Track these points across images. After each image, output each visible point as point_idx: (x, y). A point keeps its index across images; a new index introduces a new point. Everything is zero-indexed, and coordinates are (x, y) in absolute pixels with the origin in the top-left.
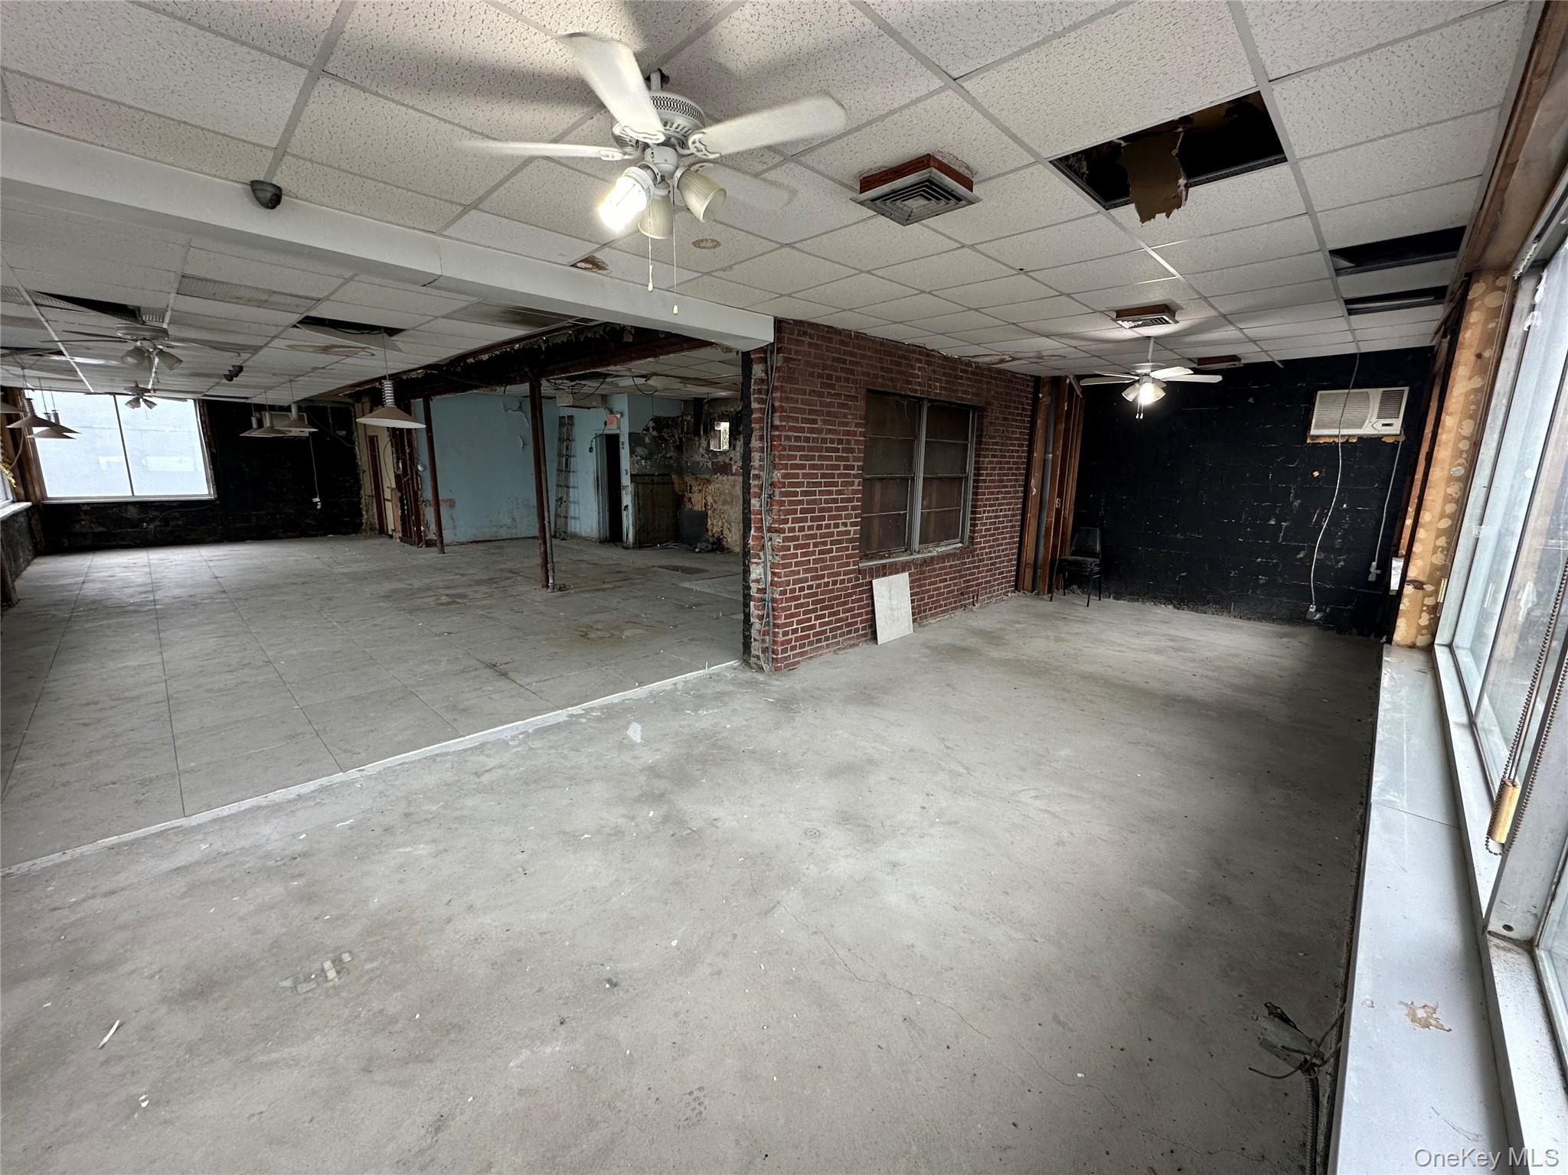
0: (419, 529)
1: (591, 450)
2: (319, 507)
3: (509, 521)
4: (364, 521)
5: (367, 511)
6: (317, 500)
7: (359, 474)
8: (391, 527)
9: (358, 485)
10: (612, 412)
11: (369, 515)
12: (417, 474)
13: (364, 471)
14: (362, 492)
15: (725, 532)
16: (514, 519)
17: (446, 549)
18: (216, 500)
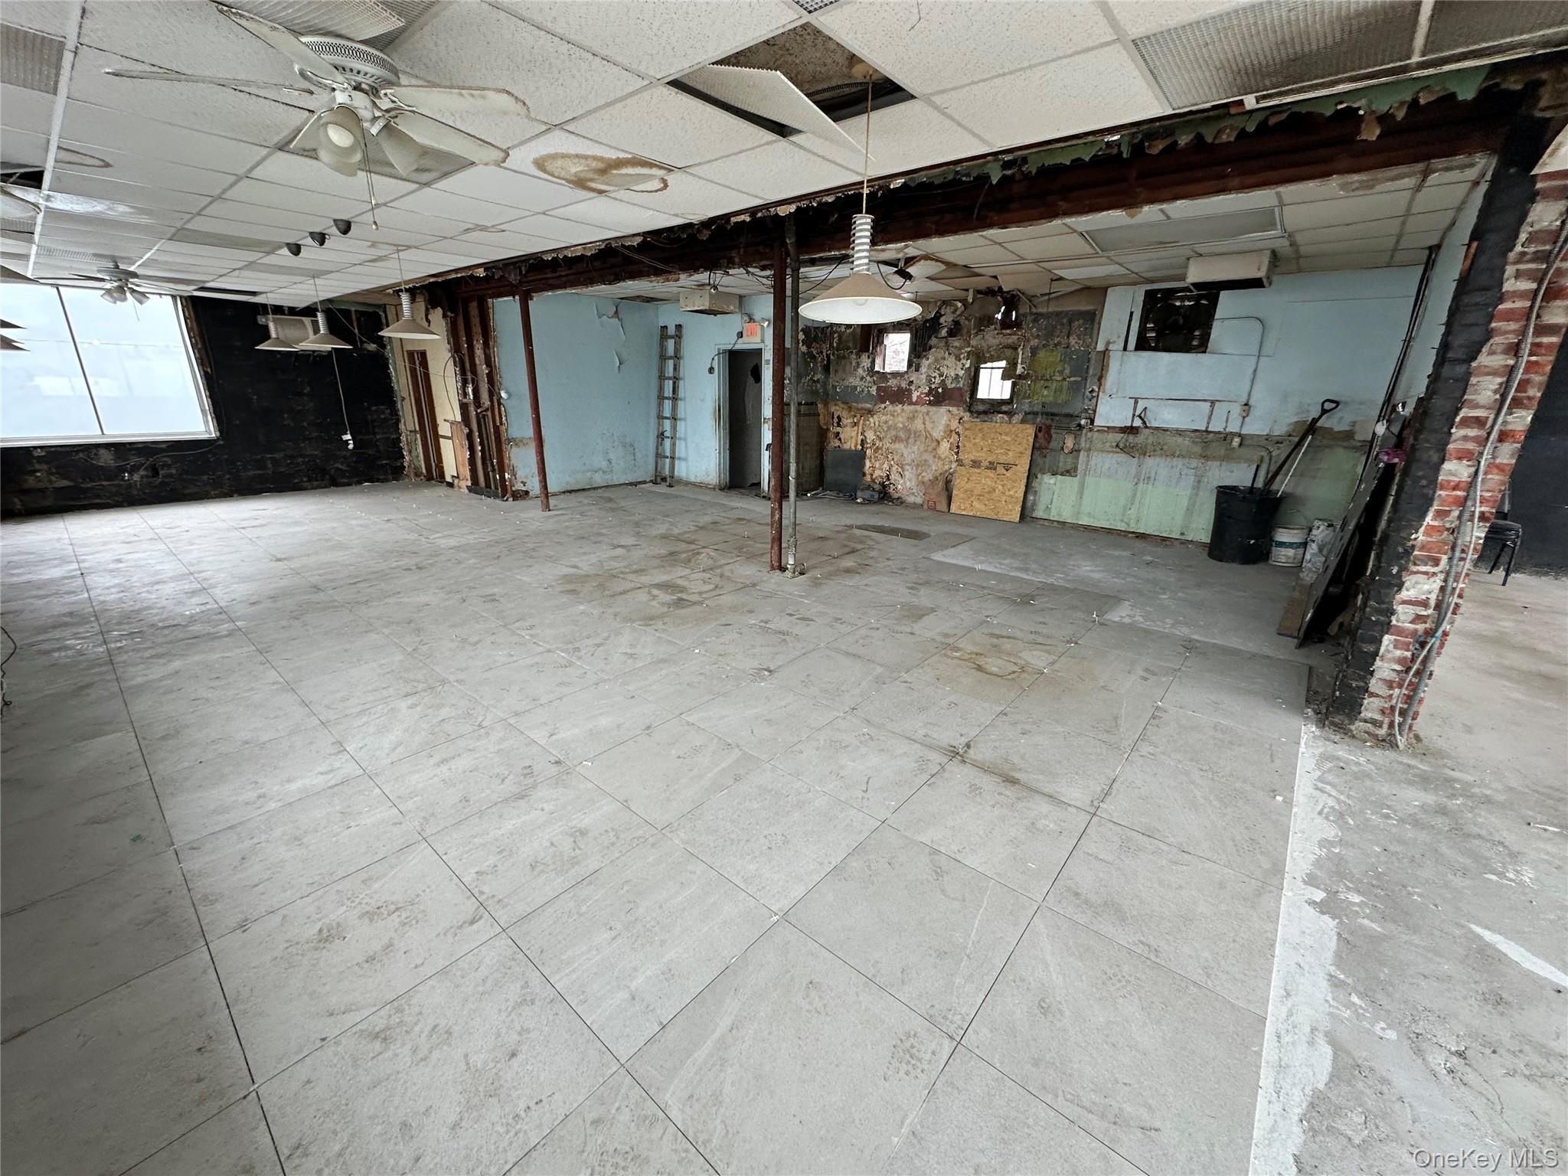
0: (503, 478)
1: (711, 370)
2: (351, 447)
3: (604, 464)
4: (406, 464)
5: (410, 452)
6: (348, 437)
7: (395, 402)
8: (450, 470)
9: (395, 418)
10: (751, 320)
11: (414, 455)
12: (499, 404)
13: (403, 399)
14: (402, 426)
15: (892, 477)
16: (610, 461)
17: (552, 501)
18: (218, 439)
